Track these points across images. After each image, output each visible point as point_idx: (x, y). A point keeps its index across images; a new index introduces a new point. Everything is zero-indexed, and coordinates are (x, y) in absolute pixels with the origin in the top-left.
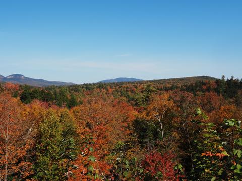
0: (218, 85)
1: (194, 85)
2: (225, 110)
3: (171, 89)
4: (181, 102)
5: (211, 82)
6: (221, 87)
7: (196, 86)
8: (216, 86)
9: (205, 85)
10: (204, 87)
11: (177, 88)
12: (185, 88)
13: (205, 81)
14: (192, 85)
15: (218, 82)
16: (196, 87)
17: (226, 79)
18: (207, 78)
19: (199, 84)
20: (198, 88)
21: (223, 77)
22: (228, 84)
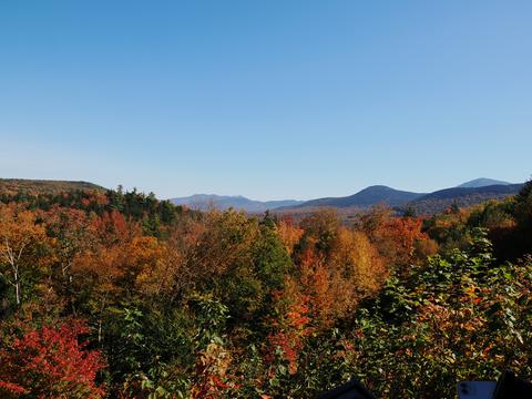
0: (111, 200)
1: (66, 195)
3: (17, 199)
5: (99, 194)
6: (116, 203)
7: (71, 198)
8: (107, 202)
9: (87, 198)
10: (86, 202)
12: (47, 200)
13: (86, 190)
14: (62, 196)
15: (110, 194)
16: (71, 200)
17: (124, 192)
18: (89, 185)
19: (75, 196)
20: (73, 203)
21: (121, 187)
22: (128, 200)
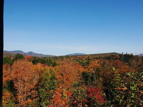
1: (109, 56)
2: (124, 68)
3: (99, 58)
4: (103, 64)
5: (117, 55)
6: (122, 57)
8: (119, 57)
9: (114, 56)
10: (114, 58)
11: (102, 58)
12: (105, 58)
13: (114, 55)
15: (120, 55)
17: (124, 54)
19: (112, 56)
20: (111, 58)
21: (123, 53)
22: (125, 56)
